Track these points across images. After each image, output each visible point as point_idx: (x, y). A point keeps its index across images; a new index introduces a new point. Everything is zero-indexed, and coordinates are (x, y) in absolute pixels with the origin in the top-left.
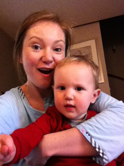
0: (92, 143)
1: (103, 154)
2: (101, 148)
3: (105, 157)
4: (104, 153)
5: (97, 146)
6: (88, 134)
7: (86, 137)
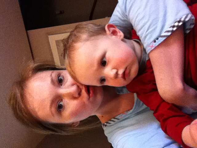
0: (167, 36)
1: (179, 22)
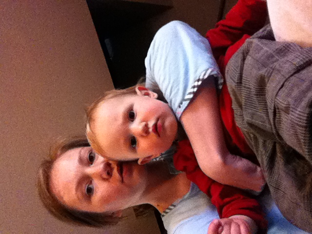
0: (190, 98)
1: (198, 80)
2: (193, 85)
3: (201, 78)
4: (198, 78)
5: (192, 90)
6: (181, 105)
7: (184, 108)
